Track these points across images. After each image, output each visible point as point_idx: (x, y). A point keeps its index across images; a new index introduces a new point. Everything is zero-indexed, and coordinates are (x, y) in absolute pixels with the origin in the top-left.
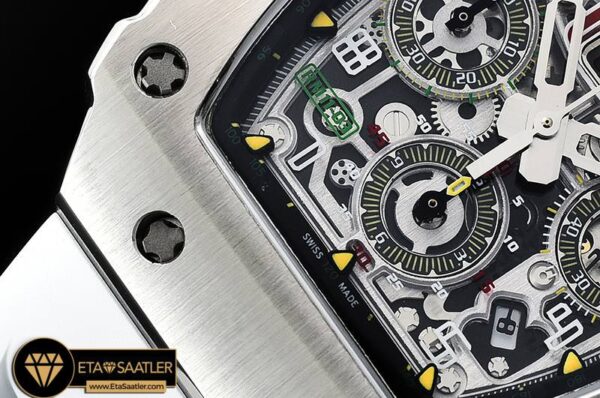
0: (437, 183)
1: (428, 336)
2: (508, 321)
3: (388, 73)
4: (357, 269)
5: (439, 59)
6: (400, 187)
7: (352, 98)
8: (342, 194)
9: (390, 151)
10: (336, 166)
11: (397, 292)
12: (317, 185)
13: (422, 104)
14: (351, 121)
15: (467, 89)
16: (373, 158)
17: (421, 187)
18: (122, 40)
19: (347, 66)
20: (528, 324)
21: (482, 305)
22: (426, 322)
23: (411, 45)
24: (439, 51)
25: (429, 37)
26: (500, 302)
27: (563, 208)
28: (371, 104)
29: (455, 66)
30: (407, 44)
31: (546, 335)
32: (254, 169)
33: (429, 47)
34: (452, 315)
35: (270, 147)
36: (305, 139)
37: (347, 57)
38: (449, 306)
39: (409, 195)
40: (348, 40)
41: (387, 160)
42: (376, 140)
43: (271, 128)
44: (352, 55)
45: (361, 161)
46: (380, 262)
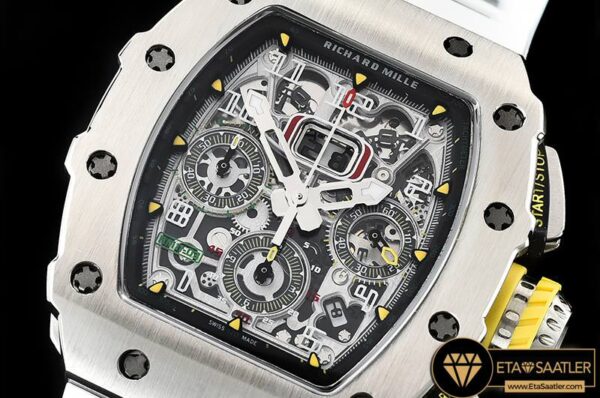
0: (259, 259)
1: (299, 340)
2: (336, 310)
3: (201, 216)
4: (245, 326)
5: (222, 195)
6: (241, 271)
7: (190, 239)
8: (213, 291)
9: (225, 256)
10: (202, 278)
11: (274, 325)
12: (198, 293)
13: (227, 222)
14: (195, 250)
15: (246, 202)
16: (219, 264)
17: (252, 266)
18: (56, 274)
19: (178, 223)
20: (348, 306)
21: (318, 309)
22: (294, 334)
23: (204, 195)
24: (220, 190)
25: (211, 185)
26: (326, 303)
27: (330, 236)
28: (201, 236)
29: (232, 193)
30: (202, 196)
31: (360, 307)
32: (159, 302)
33: (213, 191)
34: (305, 323)
35: (165, 286)
36: (179, 274)
37: (177, 218)
38: (301, 319)
39: (248, 273)
40: (172, 210)
41: (227, 261)
42: (215, 254)
43: (157, 277)
44: (178, 216)
45: (213, 269)
46: (254, 315)
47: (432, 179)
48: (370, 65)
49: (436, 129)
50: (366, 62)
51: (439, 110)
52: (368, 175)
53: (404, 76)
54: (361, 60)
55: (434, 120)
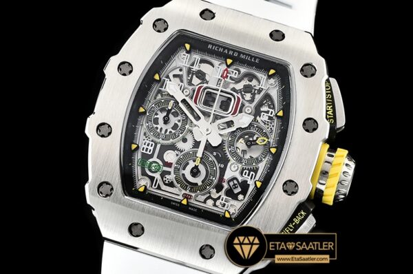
0: (192, 165)
1: (218, 203)
2: (234, 185)
3: (159, 146)
4: (189, 200)
5: (168, 133)
6: (183, 172)
7: (155, 159)
8: (171, 185)
9: (174, 165)
10: (164, 179)
11: (202, 198)
12: (164, 187)
13: (173, 147)
14: (159, 165)
15: (181, 135)
16: (171, 170)
17: (189, 168)
18: (90, 190)
19: (148, 152)
20: (240, 182)
21: (226, 186)
22: (215, 200)
23: (159, 135)
24: (166, 130)
25: (161, 129)
26: (229, 181)
27: (226, 147)
28: (160, 156)
29: (173, 131)
30: (158, 136)
31: (247, 181)
32: (146, 196)
33: (163, 132)
34: (220, 194)
35: (146, 187)
36: (152, 179)
37: (146, 151)
38: (218, 192)
39: (187, 172)
40: (144, 146)
41: (175, 168)
42: (169, 165)
43: (142, 183)
44: (147, 149)
45: (169, 173)
46: (193, 195)
47: (274, 108)
48: (233, 54)
49: (272, 81)
50: (231, 53)
51: (272, 72)
52: (240, 112)
53: (252, 57)
54: (228, 52)
55: (270, 77)
